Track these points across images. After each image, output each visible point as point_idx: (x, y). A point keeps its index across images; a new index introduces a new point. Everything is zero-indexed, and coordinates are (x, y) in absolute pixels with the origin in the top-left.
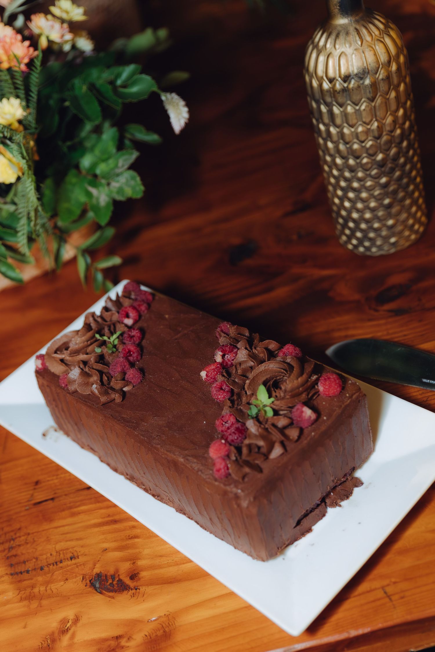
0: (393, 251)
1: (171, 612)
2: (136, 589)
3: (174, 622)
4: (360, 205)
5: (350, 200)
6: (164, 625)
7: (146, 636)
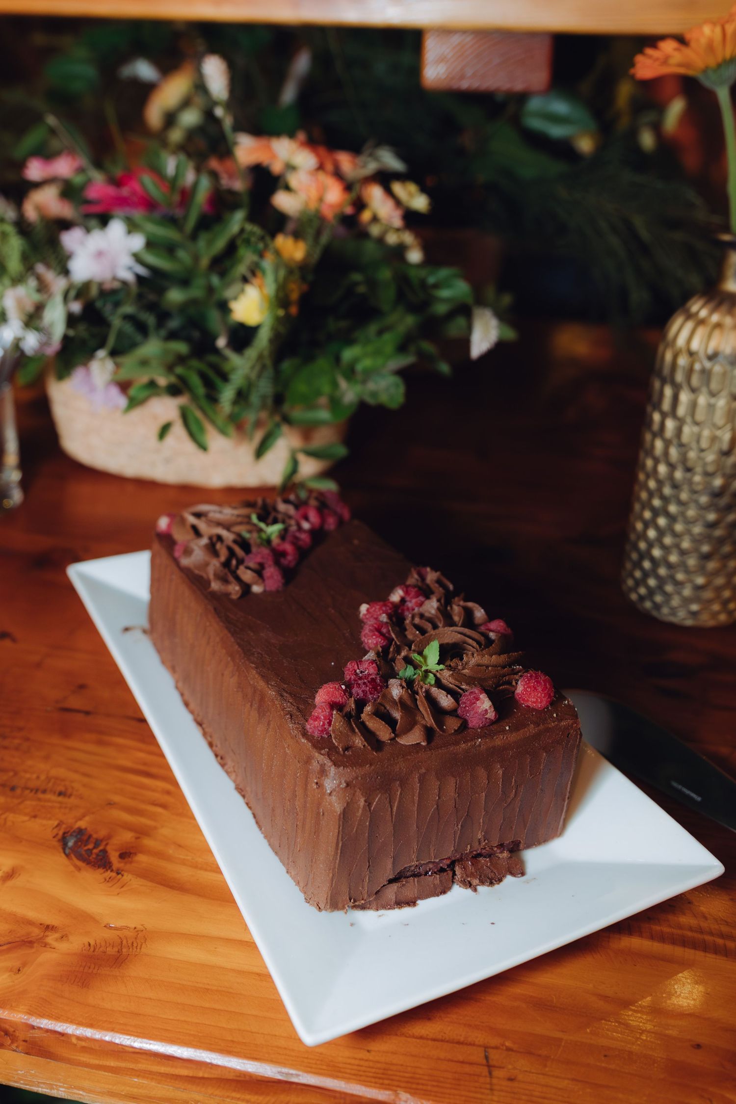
0: (689, 622)
1: (146, 929)
2: (118, 874)
3: (141, 945)
4: (668, 540)
5: (657, 528)
6: (124, 942)
7: (90, 945)
